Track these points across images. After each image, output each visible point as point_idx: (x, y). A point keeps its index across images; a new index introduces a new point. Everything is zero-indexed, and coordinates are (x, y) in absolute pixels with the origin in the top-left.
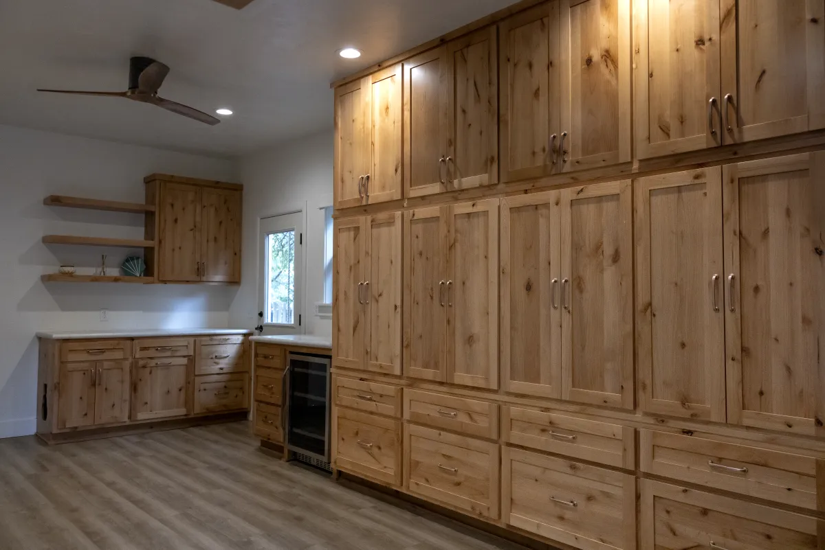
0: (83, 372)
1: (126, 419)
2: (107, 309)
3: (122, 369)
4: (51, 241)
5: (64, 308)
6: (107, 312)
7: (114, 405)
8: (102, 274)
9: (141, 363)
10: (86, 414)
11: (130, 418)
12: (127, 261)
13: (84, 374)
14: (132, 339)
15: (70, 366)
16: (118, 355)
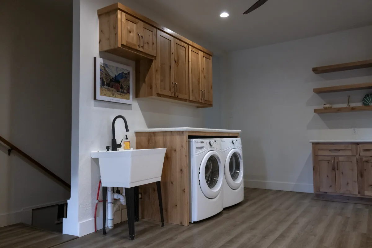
0: (328, 162)
1: (357, 193)
2: (356, 127)
3: (351, 162)
4: (319, 92)
5: (331, 127)
6: (356, 129)
7: (348, 184)
8: (348, 106)
9: (364, 159)
10: (331, 186)
11: (359, 193)
12: (365, 97)
13: (328, 163)
14: (358, 144)
15: (320, 158)
16: (349, 153)
